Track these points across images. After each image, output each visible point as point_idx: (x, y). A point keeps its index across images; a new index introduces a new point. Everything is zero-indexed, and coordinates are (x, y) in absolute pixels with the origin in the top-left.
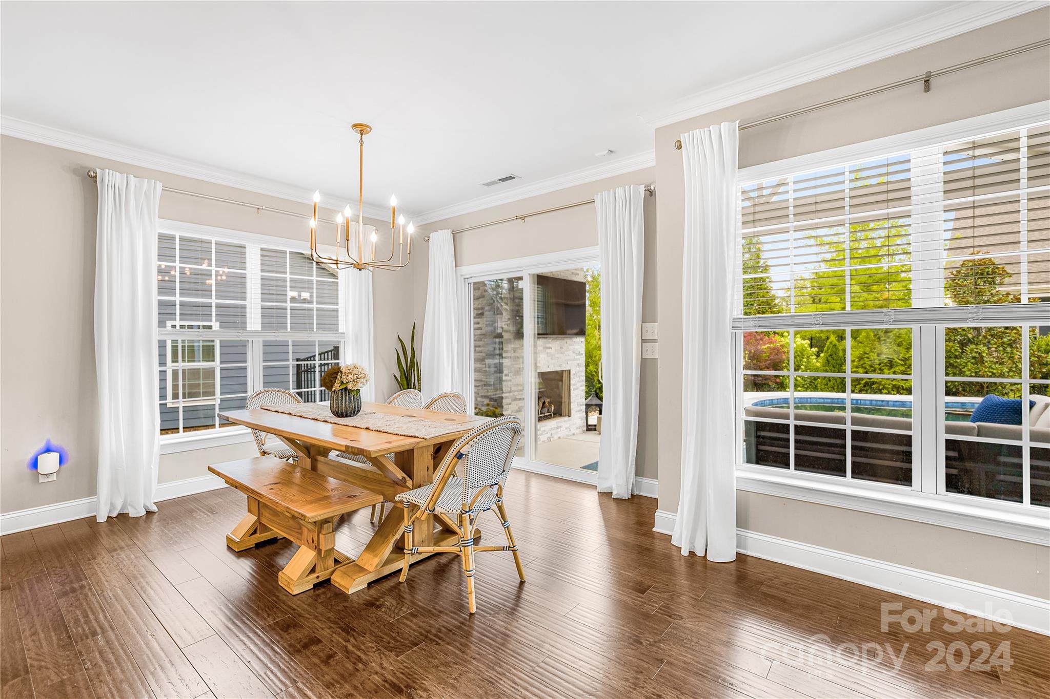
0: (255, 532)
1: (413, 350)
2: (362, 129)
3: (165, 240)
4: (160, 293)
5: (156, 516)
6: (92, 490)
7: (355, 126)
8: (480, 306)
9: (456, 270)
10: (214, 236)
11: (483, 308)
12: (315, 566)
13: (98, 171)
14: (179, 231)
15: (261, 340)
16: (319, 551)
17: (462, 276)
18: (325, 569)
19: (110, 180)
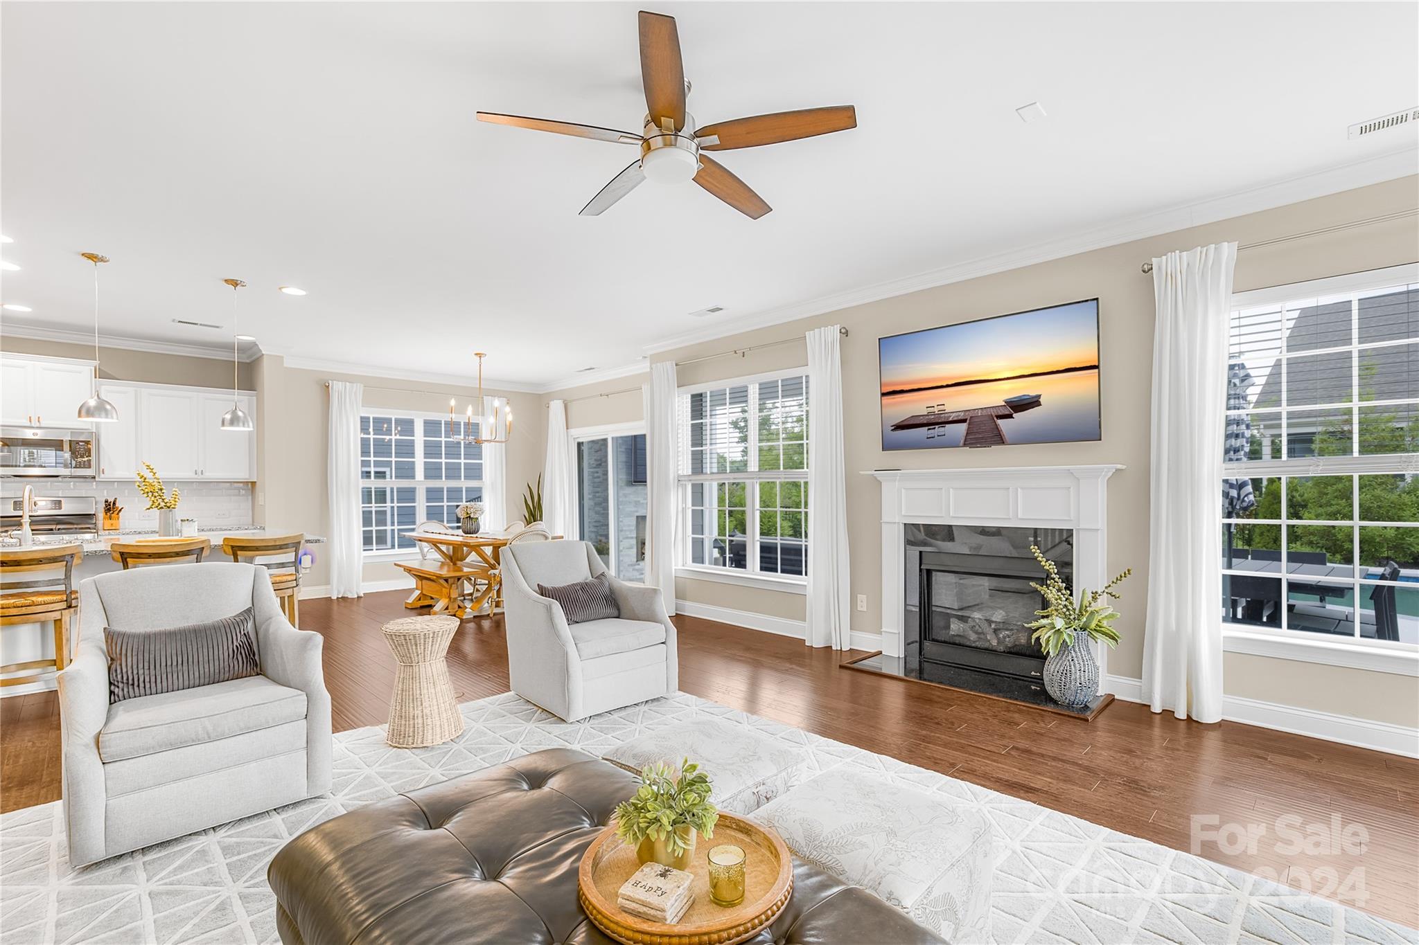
0: (420, 599)
1: (539, 495)
2: (479, 355)
3: (364, 421)
4: (362, 456)
5: (362, 599)
6: (327, 582)
7: (476, 354)
8: (599, 458)
9: (567, 432)
10: (394, 414)
11: (601, 460)
12: (448, 607)
13: (330, 382)
14: (372, 413)
15: (425, 487)
16: (450, 598)
17: (572, 436)
18: (454, 609)
19: (336, 387)
